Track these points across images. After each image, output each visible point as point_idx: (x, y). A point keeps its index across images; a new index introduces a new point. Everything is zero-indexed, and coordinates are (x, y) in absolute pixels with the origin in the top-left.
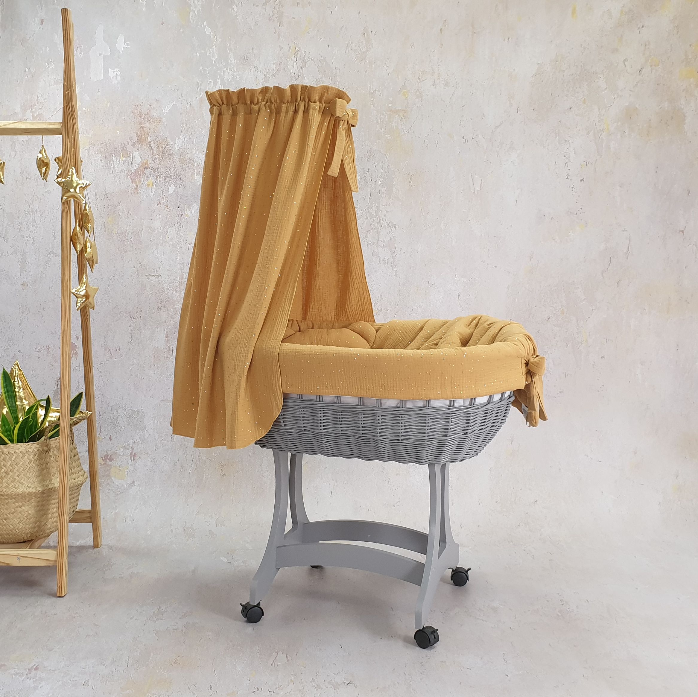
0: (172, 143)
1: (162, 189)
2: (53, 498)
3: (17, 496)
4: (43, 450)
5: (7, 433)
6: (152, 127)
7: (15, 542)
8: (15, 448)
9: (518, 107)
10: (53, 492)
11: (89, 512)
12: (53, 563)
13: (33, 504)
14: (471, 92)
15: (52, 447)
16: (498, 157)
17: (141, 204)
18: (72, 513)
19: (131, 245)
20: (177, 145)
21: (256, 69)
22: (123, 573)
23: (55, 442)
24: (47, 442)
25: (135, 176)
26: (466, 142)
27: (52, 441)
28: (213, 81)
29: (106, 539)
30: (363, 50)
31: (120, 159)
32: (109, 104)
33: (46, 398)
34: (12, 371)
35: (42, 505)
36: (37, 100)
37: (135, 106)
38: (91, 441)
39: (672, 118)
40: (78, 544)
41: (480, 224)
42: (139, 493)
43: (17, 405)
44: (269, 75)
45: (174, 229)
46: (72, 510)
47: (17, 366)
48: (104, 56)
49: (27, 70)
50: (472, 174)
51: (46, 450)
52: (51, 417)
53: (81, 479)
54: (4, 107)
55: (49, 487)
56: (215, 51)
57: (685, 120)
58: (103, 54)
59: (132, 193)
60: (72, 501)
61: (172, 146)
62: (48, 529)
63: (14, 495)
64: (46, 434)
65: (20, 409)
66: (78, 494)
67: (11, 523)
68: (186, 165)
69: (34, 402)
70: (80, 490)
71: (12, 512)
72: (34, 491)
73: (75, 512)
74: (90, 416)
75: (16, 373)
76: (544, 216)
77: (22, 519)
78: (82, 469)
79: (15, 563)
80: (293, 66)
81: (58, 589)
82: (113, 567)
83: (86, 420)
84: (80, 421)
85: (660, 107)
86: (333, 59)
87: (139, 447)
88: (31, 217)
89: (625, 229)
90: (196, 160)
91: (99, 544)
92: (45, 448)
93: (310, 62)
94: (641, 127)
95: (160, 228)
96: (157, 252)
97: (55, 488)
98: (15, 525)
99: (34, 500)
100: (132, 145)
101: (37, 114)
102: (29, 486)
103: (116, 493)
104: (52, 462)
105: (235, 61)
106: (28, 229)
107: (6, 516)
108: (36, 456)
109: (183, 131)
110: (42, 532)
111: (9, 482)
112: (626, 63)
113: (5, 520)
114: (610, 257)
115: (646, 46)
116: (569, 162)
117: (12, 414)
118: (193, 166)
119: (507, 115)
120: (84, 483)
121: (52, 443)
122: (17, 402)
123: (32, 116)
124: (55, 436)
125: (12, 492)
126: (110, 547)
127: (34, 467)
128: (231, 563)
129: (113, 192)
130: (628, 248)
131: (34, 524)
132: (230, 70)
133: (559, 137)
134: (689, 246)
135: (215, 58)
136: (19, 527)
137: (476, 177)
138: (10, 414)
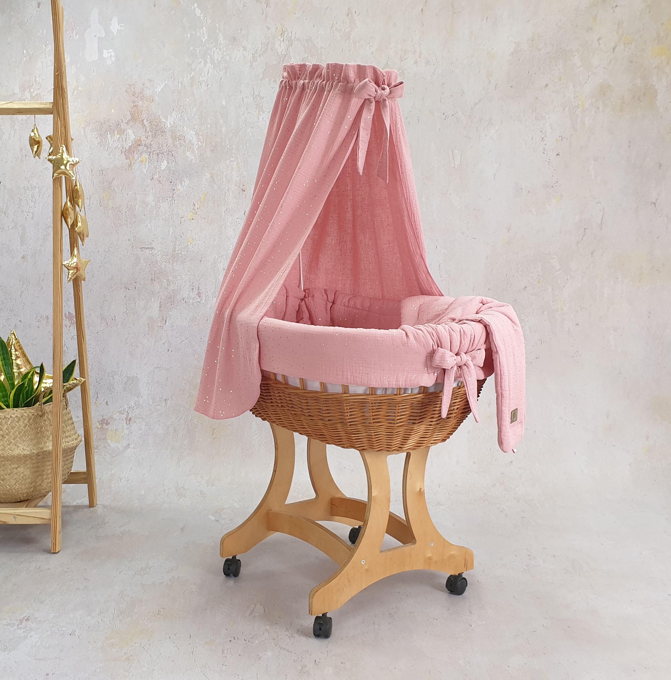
0: (164, 120)
1: (155, 165)
2: (47, 460)
3: (13, 458)
4: (37, 414)
5: (4, 398)
6: (145, 106)
7: (12, 502)
8: (10, 413)
9: (497, 85)
10: (48, 454)
11: (84, 473)
12: (47, 521)
13: (28, 465)
14: (451, 71)
15: (47, 412)
16: (477, 132)
17: (135, 179)
18: (66, 474)
19: (126, 219)
20: (169, 122)
21: (245, 49)
22: (115, 530)
23: (49, 407)
24: (41, 407)
25: (129, 152)
26: (447, 119)
27: (46, 406)
28: (203, 61)
29: (101, 499)
30: (347, 30)
31: (114, 136)
32: (103, 83)
33: (40, 365)
34: (9, 339)
35: (37, 467)
36: (35, 81)
37: (129, 85)
38: (85, 406)
39: (644, 94)
40: (75, 504)
41: (460, 197)
42: (133, 455)
43: (14, 372)
44: (257, 54)
45: (167, 204)
46: (67, 471)
47: (13, 336)
48: (99, 38)
49: (25, 52)
50: (452, 149)
51: (40, 415)
52: (46, 383)
53: (75, 442)
54: (3, 87)
55: (44, 450)
56: (205, 32)
57: (657, 96)
58: (98, 35)
59: (126, 169)
60: (66, 462)
61: (164, 123)
62: (43, 489)
63: (10, 458)
64: (41, 399)
65: (17, 376)
66: (72, 456)
67: (8, 484)
68: (177, 142)
69: (29, 369)
70: (74, 452)
71: (8, 473)
72: (28, 453)
73: (69, 473)
74: (84, 382)
75: (12, 342)
76: (521, 189)
77: (18, 480)
78: (76, 433)
79: (12, 521)
80: (280, 45)
81: (53, 546)
82: (106, 525)
83: (80, 386)
84: (73, 387)
85: (633, 84)
86: (318, 39)
87: (134, 411)
88: (30, 192)
89: (599, 201)
90: (187, 137)
91: (95, 503)
92: (40, 413)
93: (296, 41)
94: (614, 103)
95: (153, 202)
96: (151, 225)
97: (49, 450)
98: (12, 486)
99: (29, 462)
100: (126, 123)
101: (35, 94)
102: (24, 448)
103: (112, 455)
104: (47, 426)
105: (224, 41)
106: (28, 204)
107: (2, 477)
108: (31, 421)
109: (175, 109)
110: (38, 492)
111: (5, 444)
112: (600, 42)
113: (3, 481)
114: (585, 229)
115: (619, 24)
116: (546, 137)
117: (8, 381)
118: (184, 143)
119: (486, 92)
120: (78, 445)
121: (46, 408)
122: (13, 369)
123: (31, 96)
124: (49, 401)
125: (8, 455)
126: (105, 507)
127: (29, 431)
128: (219, 521)
129: (109, 169)
130: (602, 220)
131: (30, 484)
132: (220, 50)
133: (535, 113)
134: (661, 217)
135: (205, 39)
136: (15, 487)
137: (456, 152)
138: (6, 380)
